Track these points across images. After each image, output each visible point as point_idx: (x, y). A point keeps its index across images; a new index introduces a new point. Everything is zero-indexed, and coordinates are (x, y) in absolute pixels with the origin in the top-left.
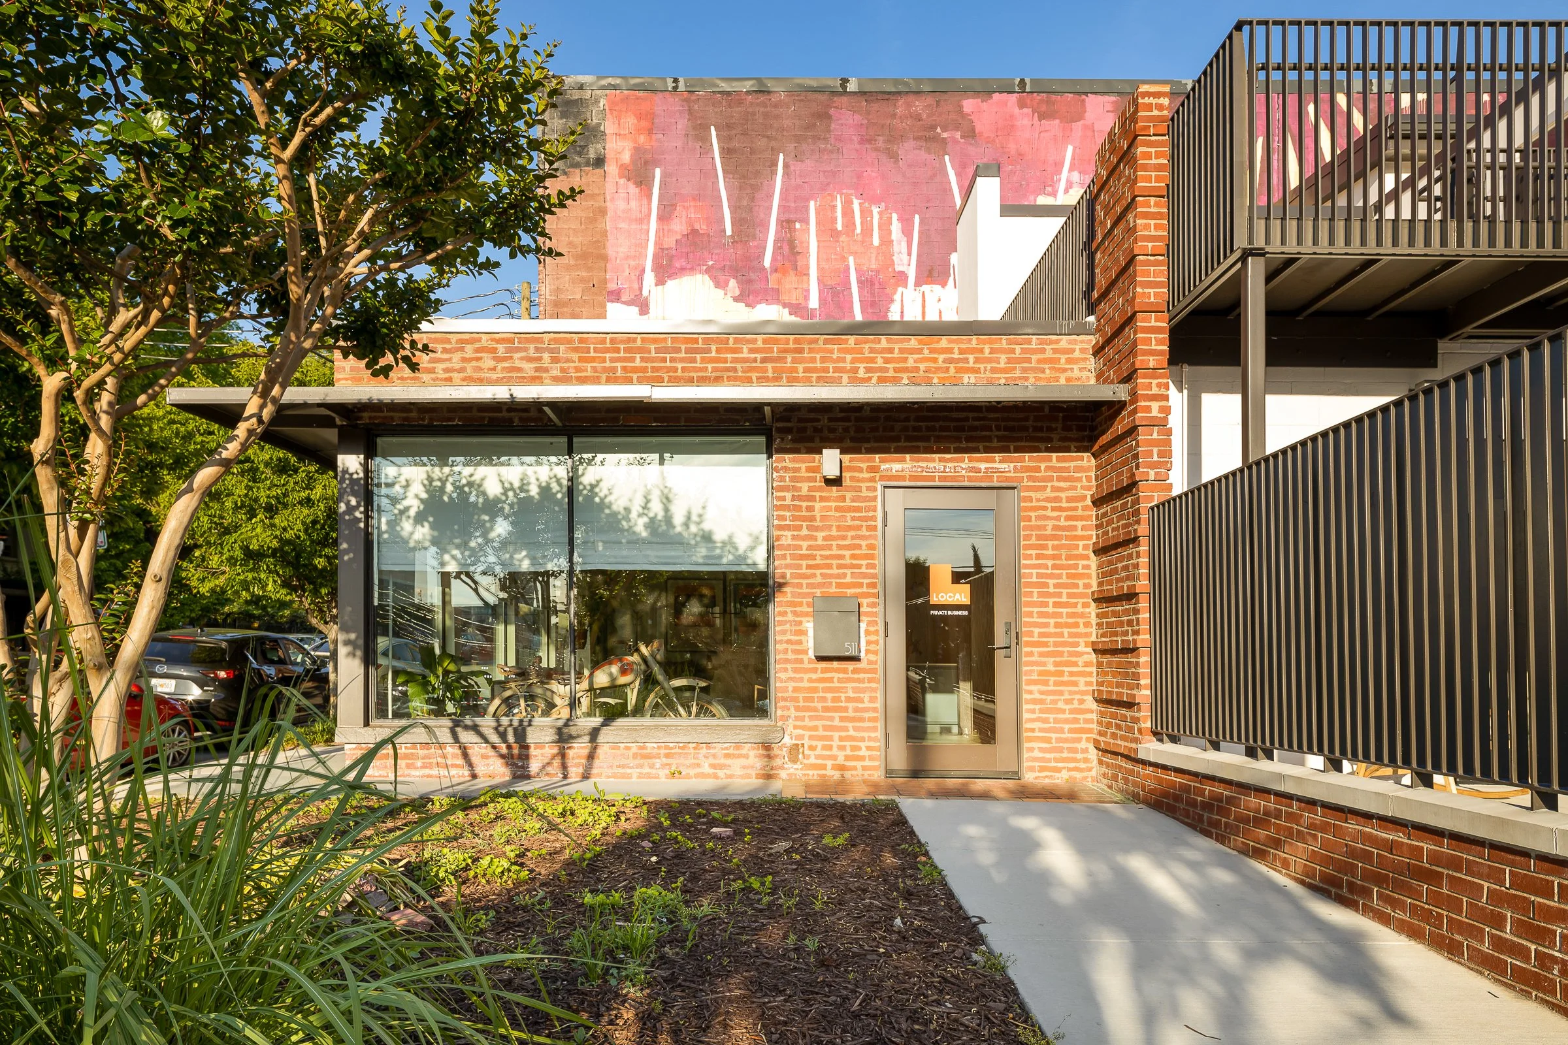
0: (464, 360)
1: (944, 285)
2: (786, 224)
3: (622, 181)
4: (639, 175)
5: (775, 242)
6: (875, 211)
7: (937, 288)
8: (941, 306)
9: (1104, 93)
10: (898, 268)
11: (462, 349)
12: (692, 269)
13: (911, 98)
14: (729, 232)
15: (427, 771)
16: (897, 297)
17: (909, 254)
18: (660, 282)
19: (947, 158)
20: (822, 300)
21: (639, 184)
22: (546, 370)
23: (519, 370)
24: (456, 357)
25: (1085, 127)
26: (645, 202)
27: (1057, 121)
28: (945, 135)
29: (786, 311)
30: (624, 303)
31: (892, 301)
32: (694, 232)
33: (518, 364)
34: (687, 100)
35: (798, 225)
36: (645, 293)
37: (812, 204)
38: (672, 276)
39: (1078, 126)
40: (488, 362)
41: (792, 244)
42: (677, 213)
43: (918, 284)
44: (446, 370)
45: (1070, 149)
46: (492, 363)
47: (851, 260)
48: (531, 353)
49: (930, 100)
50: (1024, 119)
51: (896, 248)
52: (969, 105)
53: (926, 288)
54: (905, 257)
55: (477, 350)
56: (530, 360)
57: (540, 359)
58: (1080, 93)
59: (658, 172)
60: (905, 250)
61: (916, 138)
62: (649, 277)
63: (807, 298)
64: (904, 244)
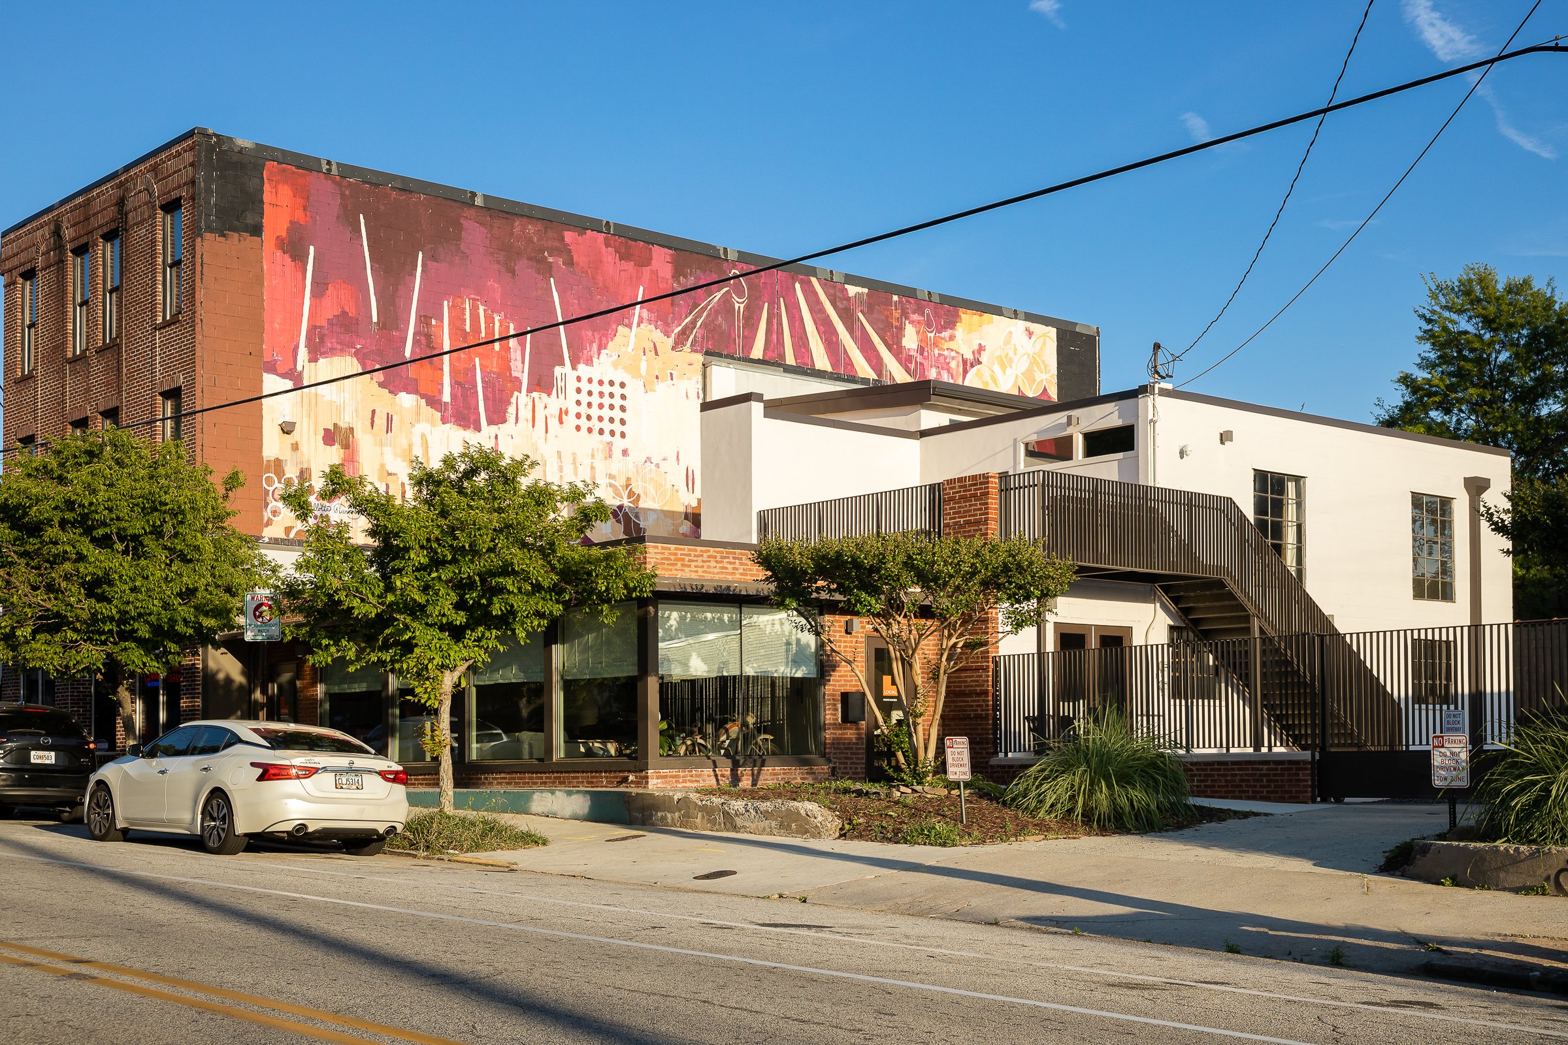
0: (703, 561)
1: (549, 395)
2: (423, 319)
3: (279, 253)
4: (294, 248)
5: (415, 334)
6: (497, 318)
7: (544, 395)
8: (547, 412)
9: (663, 246)
10: (514, 374)
11: (702, 556)
12: (341, 350)
13: (525, 220)
14: (375, 319)
15: (684, 784)
16: (513, 400)
17: (523, 363)
18: (313, 359)
19: (552, 279)
20: (453, 396)
21: (294, 258)
22: (737, 569)
23: (726, 568)
24: (700, 559)
25: (652, 272)
26: (300, 275)
27: (632, 263)
28: (551, 259)
29: (423, 401)
30: (278, 375)
31: (510, 403)
32: (344, 313)
33: (726, 565)
34: (339, 184)
35: (434, 322)
36: (299, 368)
37: (446, 303)
38: (325, 354)
39: (646, 271)
40: (713, 564)
41: (428, 336)
42: (329, 292)
43: (529, 391)
44: (696, 567)
45: (641, 288)
46: (715, 564)
47: (477, 360)
48: (731, 560)
49: (539, 226)
50: (609, 256)
51: (513, 356)
52: (569, 236)
53: (535, 395)
54: (519, 364)
55: (709, 557)
56: (730, 563)
57: (735, 563)
58: (648, 243)
59: (312, 249)
60: (519, 358)
61: (530, 259)
62: (303, 353)
63: (441, 392)
64: (519, 353)
